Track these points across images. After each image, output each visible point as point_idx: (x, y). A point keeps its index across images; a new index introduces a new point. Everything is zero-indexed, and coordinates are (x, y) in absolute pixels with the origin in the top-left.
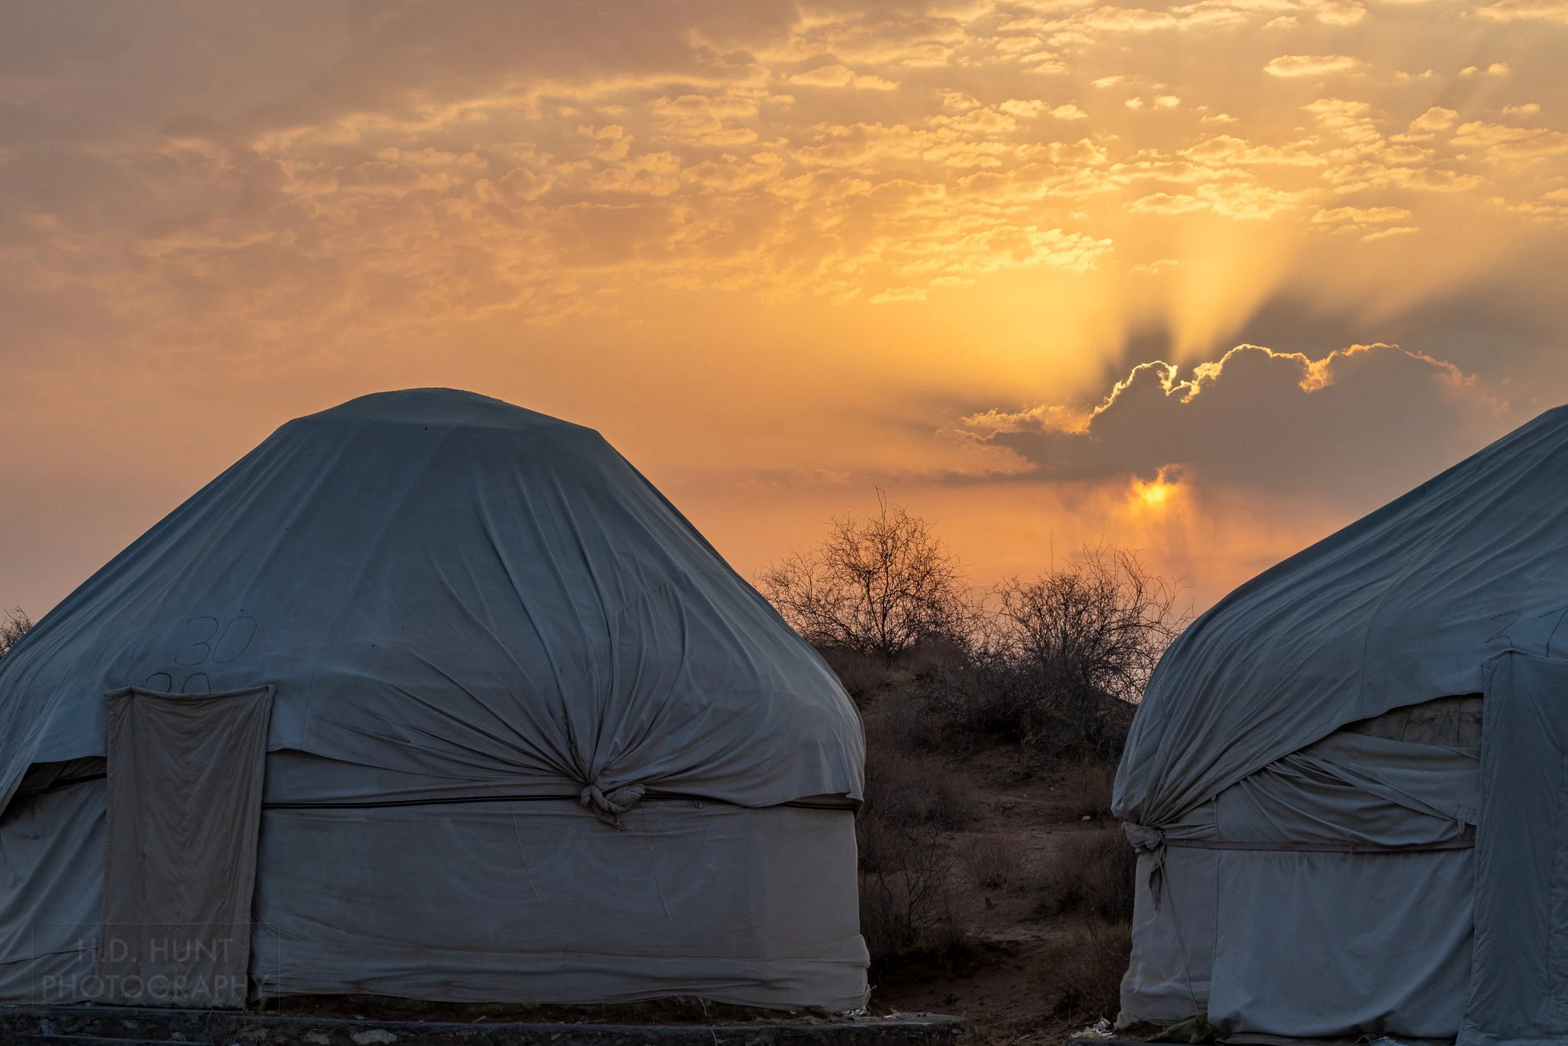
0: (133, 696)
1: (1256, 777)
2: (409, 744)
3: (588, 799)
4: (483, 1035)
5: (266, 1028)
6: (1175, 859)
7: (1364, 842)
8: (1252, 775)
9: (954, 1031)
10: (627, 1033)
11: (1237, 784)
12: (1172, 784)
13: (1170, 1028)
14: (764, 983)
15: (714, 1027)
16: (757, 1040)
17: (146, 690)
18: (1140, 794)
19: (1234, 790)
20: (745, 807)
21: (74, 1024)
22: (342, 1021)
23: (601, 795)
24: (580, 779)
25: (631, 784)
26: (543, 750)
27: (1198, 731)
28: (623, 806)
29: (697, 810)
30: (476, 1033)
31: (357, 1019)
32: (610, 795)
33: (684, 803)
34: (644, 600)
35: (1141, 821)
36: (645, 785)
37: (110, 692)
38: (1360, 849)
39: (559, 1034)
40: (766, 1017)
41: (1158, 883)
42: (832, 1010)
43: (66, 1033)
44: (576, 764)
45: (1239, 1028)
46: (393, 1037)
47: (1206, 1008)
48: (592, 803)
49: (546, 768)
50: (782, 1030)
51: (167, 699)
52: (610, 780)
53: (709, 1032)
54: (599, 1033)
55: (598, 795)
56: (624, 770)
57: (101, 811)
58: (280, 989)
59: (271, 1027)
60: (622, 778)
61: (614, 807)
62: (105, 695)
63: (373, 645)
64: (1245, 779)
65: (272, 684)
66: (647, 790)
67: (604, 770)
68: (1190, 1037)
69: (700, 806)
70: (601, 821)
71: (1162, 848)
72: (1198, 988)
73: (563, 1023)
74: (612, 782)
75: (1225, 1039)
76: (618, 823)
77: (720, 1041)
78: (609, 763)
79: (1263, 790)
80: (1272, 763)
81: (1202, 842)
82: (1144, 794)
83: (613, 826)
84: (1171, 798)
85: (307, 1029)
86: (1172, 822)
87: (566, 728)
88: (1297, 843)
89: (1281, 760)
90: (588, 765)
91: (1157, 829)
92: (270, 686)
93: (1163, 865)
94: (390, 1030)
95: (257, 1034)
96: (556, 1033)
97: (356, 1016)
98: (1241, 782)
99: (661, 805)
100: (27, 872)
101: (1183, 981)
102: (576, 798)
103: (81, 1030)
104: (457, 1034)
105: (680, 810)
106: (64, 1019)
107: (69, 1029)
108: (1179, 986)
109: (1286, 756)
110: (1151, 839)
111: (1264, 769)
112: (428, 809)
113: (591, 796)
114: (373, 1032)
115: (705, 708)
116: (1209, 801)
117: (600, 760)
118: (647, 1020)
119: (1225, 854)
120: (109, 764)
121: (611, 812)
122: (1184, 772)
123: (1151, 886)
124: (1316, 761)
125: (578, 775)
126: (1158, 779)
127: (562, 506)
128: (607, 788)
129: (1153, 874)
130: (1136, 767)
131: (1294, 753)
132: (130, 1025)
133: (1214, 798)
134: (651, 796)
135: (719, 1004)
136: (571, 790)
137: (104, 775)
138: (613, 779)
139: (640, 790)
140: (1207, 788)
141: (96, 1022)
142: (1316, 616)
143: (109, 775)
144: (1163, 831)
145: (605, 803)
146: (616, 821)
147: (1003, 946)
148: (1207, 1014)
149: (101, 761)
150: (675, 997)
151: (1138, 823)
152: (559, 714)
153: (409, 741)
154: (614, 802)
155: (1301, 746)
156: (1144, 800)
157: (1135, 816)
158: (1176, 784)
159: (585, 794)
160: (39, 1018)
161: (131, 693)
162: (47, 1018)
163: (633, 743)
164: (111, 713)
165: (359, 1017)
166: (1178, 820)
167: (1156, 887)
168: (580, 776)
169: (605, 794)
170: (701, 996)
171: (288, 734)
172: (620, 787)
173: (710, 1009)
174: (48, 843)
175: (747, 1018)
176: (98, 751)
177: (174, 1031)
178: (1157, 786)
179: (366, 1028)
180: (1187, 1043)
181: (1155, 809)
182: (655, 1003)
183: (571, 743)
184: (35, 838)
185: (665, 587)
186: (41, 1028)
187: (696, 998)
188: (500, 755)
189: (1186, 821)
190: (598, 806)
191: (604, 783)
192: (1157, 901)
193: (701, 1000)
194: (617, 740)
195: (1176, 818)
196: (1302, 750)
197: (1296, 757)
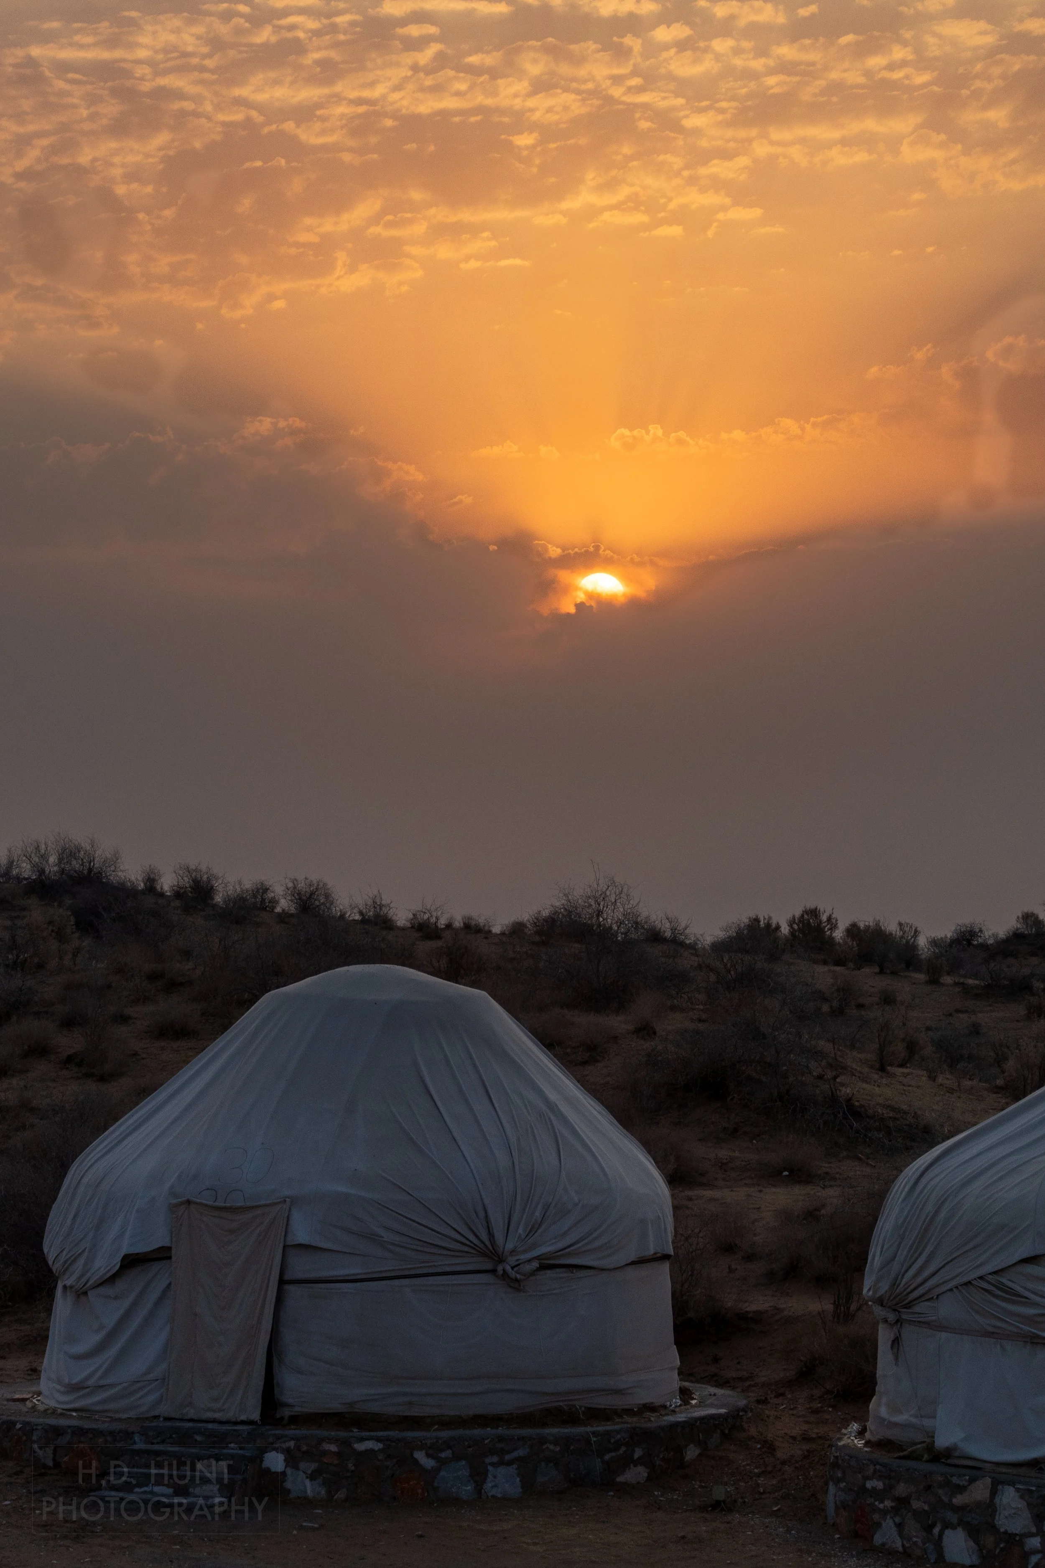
0: (189, 1204)
1: (964, 1286)
2: (384, 1239)
3: (501, 1272)
4: (440, 1442)
5: (294, 1440)
6: (908, 1333)
7: (1038, 1336)
8: (961, 1285)
9: (741, 1414)
10: (534, 1437)
11: (951, 1290)
12: (906, 1283)
13: (909, 1450)
14: (618, 1392)
15: (589, 1429)
16: (619, 1436)
17: (199, 1201)
18: (884, 1288)
19: (949, 1293)
20: (603, 1270)
21: (158, 1437)
22: (343, 1434)
23: (510, 1270)
24: (496, 1258)
25: (530, 1261)
26: (471, 1239)
27: (923, 1250)
28: (525, 1276)
29: (573, 1275)
30: (435, 1441)
31: (353, 1431)
32: (515, 1269)
33: (564, 1270)
34: (531, 1126)
35: (884, 1304)
36: (538, 1259)
37: (175, 1201)
38: (1035, 1341)
39: (489, 1439)
40: (620, 1416)
41: (897, 1345)
42: (659, 1404)
43: (153, 1444)
44: (493, 1249)
45: (957, 1454)
46: (380, 1446)
47: (933, 1437)
48: (505, 1275)
49: (474, 1252)
50: (634, 1429)
51: (214, 1207)
52: (515, 1258)
53: (587, 1433)
54: (516, 1438)
55: (508, 1268)
56: (525, 1251)
57: (168, 1282)
58: (297, 1409)
59: (297, 1439)
60: (524, 1257)
61: (519, 1276)
62: (170, 1204)
63: (356, 1170)
64: (957, 1287)
65: (289, 1198)
66: (540, 1263)
67: (513, 1252)
68: (923, 1456)
69: (574, 1272)
70: (511, 1287)
71: (899, 1324)
72: (927, 1422)
73: (489, 1429)
74: (518, 1260)
75: (946, 1460)
76: (522, 1287)
77: (595, 1439)
78: (516, 1247)
79: (968, 1296)
80: (975, 1279)
81: (928, 1324)
82: (886, 1288)
83: (518, 1290)
84: (905, 1293)
85: (322, 1440)
86: (906, 1308)
87: (486, 1224)
88: (993, 1333)
89: (981, 1278)
90: (501, 1249)
91: (895, 1310)
92: (287, 1199)
93: (900, 1335)
94: (378, 1440)
95: (287, 1445)
96: (488, 1438)
97: (352, 1429)
98: (954, 1289)
99: (549, 1273)
100: (110, 1321)
101: (917, 1417)
102: (493, 1271)
103: (163, 1442)
104: (423, 1442)
105: (561, 1275)
106: (151, 1433)
107: (155, 1441)
108: (914, 1420)
109: (985, 1275)
110: (892, 1317)
111: (969, 1282)
112: (396, 1282)
113: (504, 1270)
114: (367, 1442)
115: (576, 1205)
116: (933, 1298)
117: (510, 1246)
118: (544, 1425)
119: (944, 1335)
120: (173, 1252)
121: (517, 1280)
122: (915, 1276)
123: (892, 1347)
124: (1004, 1281)
125: (494, 1255)
126: (896, 1279)
127: (471, 1058)
128: (513, 1265)
129: (893, 1342)
130: (881, 1269)
131: (990, 1274)
132: (199, 1438)
133: (935, 1297)
134: (543, 1267)
135: (589, 1408)
136: (489, 1266)
137: (170, 1258)
138: (518, 1257)
139: (535, 1264)
140: (929, 1290)
141: (174, 1436)
142: (1001, 1178)
143: (174, 1258)
144: (899, 1312)
145: (513, 1274)
146: (520, 1285)
147: (751, 1315)
148: (934, 1441)
149: (169, 1249)
150: (561, 1406)
151: (882, 1305)
152: (482, 1214)
153: (383, 1237)
154: (519, 1273)
155: (996, 1269)
156: (886, 1292)
157: (880, 1301)
158: (909, 1284)
159: (500, 1269)
160: (133, 1433)
161: (188, 1202)
162: (139, 1433)
163: (532, 1231)
164: (174, 1216)
165: (355, 1430)
166: (910, 1307)
167: (895, 1350)
168: (495, 1255)
169: (512, 1268)
170: (576, 1403)
171: (302, 1233)
172: (523, 1263)
173: (584, 1413)
174: (127, 1303)
175: (608, 1419)
176: (166, 1243)
177: (230, 1443)
178: (894, 1284)
179: (362, 1440)
180: (921, 1460)
181: (894, 1298)
182: (547, 1410)
183: (491, 1235)
184: (116, 1298)
185: (544, 1115)
186: (135, 1440)
187: (574, 1406)
188: (443, 1244)
189: (917, 1309)
190: (508, 1276)
191: (512, 1260)
192: (896, 1359)
193: (578, 1407)
194: (520, 1231)
195: (908, 1306)
196: (995, 1273)
197: (991, 1277)
